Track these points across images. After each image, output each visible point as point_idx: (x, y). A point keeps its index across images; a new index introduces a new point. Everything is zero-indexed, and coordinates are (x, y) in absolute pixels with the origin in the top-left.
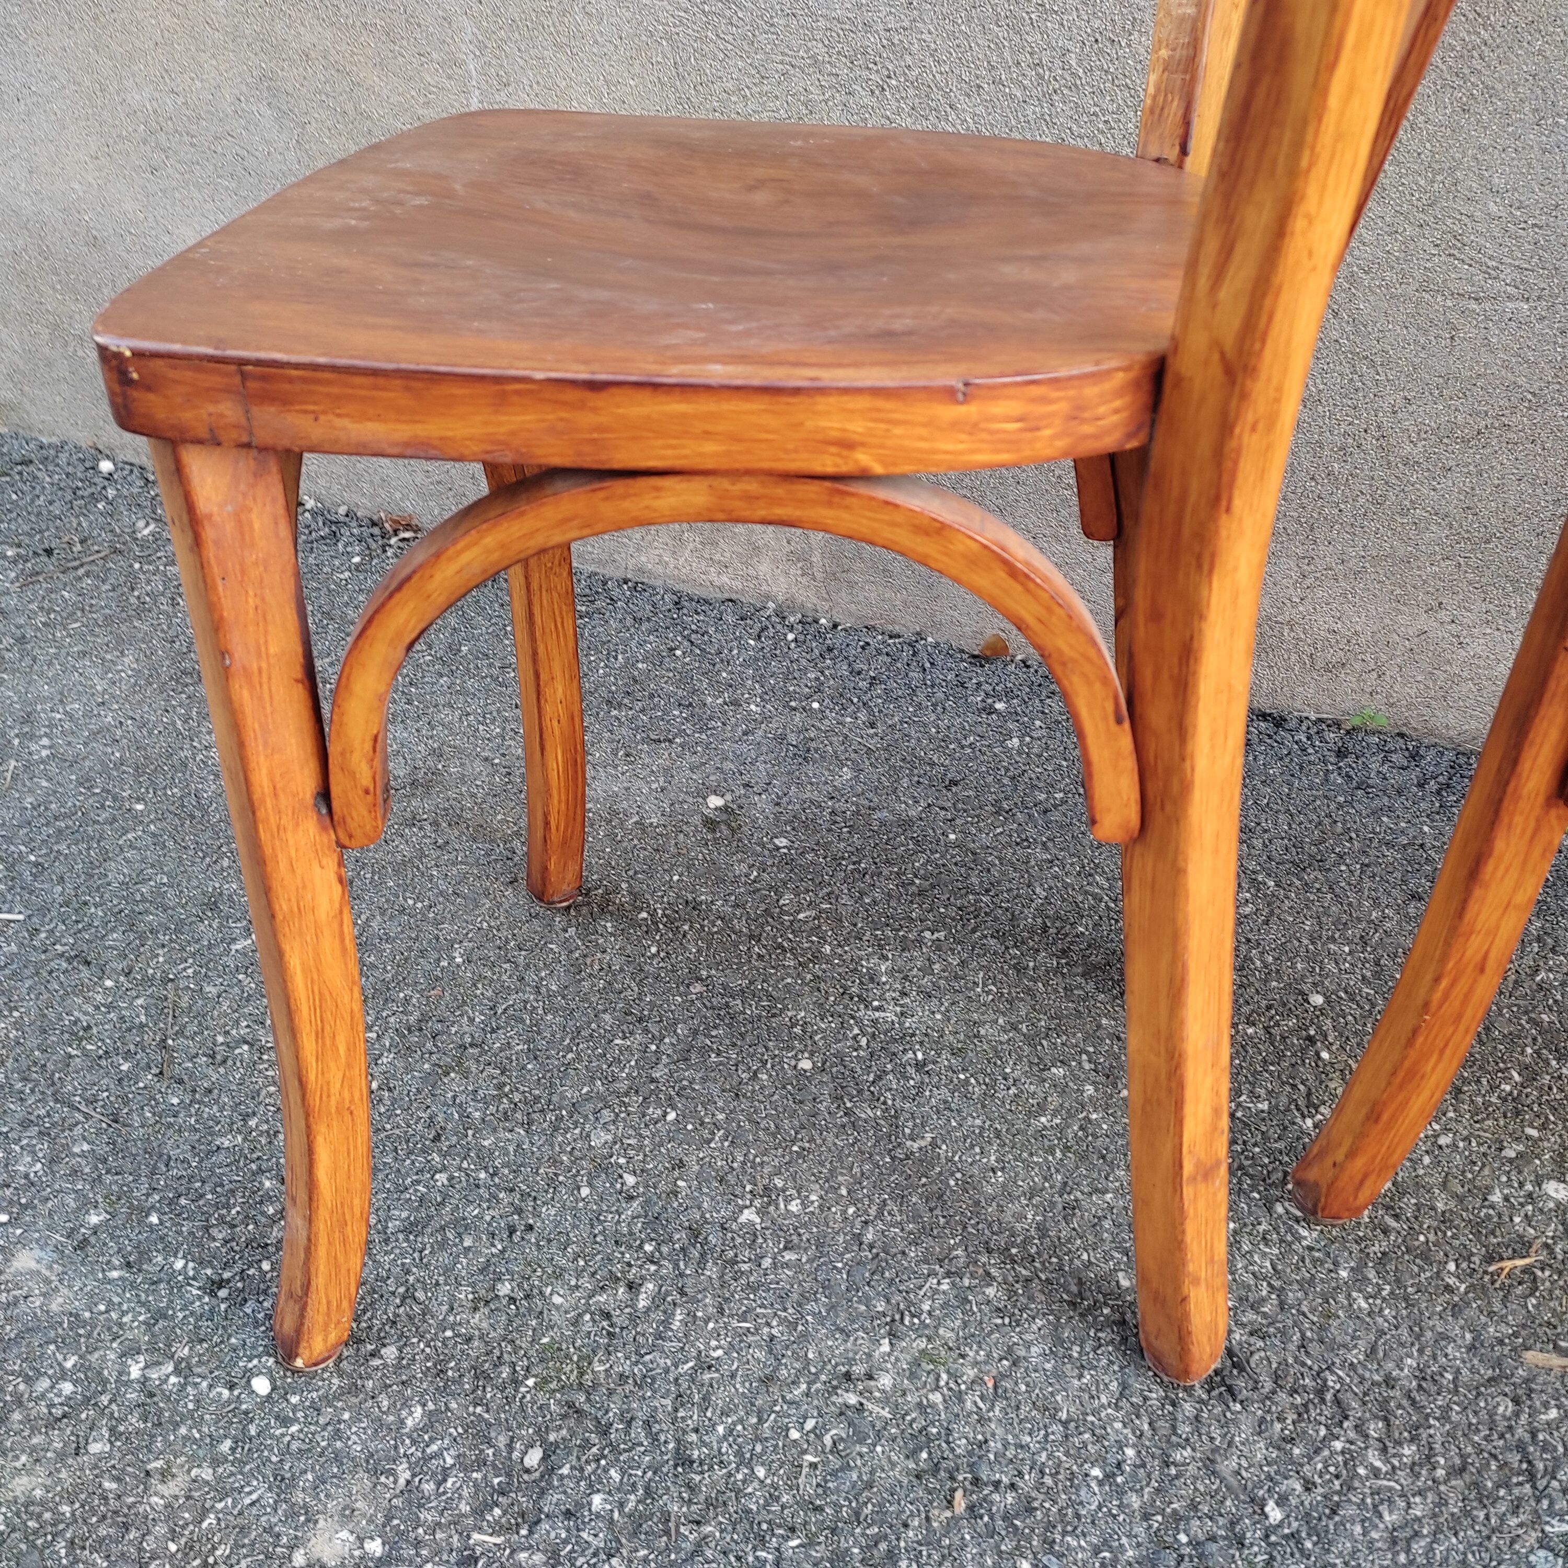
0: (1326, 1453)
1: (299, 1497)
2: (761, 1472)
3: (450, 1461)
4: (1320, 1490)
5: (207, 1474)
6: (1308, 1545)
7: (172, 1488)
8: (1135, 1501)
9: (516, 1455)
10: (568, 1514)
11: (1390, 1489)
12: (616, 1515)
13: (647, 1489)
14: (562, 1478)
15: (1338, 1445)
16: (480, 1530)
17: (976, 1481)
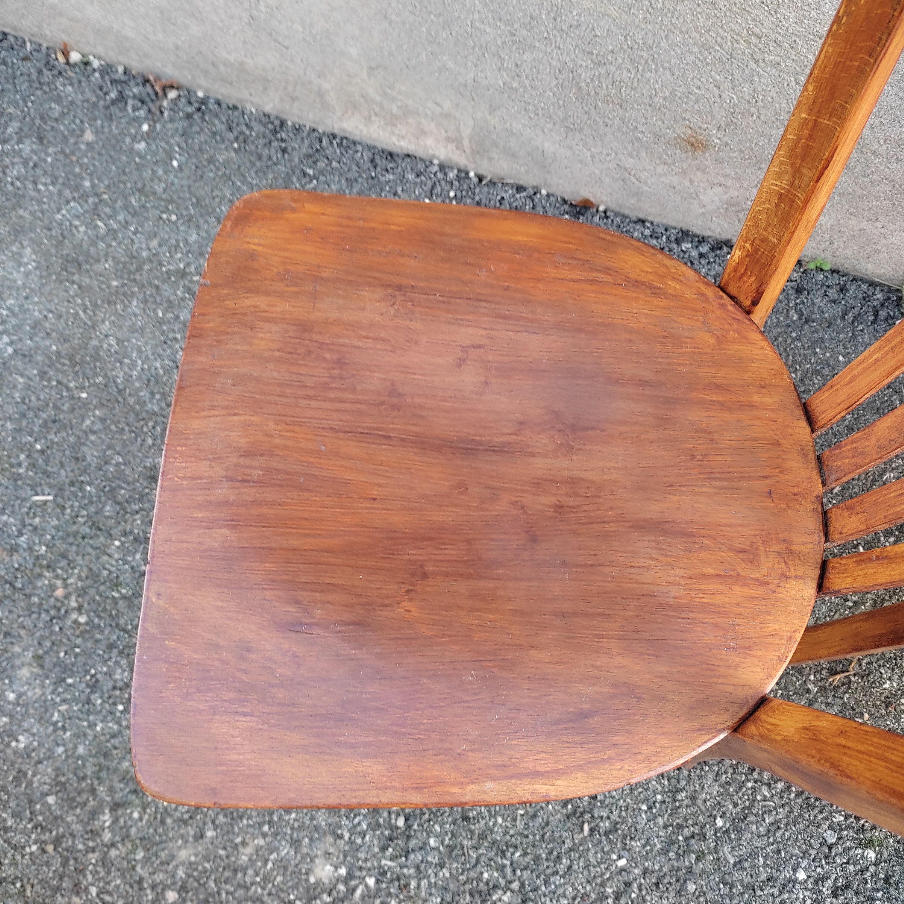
0: (744, 789)
1: (305, 850)
2: (500, 820)
3: (365, 827)
4: (740, 807)
5: (261, 842)
6: (733, 836)
7: (249, 850)
8: (660, 821)
9: (393, 821)
10: (421, 848)
11: (770, 806)
12: (441, 848)
13: (452, 833)
14: (415, 831)
15: (750, 785)
16: (385, 858)
17: (593, 817)
